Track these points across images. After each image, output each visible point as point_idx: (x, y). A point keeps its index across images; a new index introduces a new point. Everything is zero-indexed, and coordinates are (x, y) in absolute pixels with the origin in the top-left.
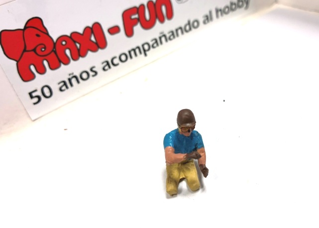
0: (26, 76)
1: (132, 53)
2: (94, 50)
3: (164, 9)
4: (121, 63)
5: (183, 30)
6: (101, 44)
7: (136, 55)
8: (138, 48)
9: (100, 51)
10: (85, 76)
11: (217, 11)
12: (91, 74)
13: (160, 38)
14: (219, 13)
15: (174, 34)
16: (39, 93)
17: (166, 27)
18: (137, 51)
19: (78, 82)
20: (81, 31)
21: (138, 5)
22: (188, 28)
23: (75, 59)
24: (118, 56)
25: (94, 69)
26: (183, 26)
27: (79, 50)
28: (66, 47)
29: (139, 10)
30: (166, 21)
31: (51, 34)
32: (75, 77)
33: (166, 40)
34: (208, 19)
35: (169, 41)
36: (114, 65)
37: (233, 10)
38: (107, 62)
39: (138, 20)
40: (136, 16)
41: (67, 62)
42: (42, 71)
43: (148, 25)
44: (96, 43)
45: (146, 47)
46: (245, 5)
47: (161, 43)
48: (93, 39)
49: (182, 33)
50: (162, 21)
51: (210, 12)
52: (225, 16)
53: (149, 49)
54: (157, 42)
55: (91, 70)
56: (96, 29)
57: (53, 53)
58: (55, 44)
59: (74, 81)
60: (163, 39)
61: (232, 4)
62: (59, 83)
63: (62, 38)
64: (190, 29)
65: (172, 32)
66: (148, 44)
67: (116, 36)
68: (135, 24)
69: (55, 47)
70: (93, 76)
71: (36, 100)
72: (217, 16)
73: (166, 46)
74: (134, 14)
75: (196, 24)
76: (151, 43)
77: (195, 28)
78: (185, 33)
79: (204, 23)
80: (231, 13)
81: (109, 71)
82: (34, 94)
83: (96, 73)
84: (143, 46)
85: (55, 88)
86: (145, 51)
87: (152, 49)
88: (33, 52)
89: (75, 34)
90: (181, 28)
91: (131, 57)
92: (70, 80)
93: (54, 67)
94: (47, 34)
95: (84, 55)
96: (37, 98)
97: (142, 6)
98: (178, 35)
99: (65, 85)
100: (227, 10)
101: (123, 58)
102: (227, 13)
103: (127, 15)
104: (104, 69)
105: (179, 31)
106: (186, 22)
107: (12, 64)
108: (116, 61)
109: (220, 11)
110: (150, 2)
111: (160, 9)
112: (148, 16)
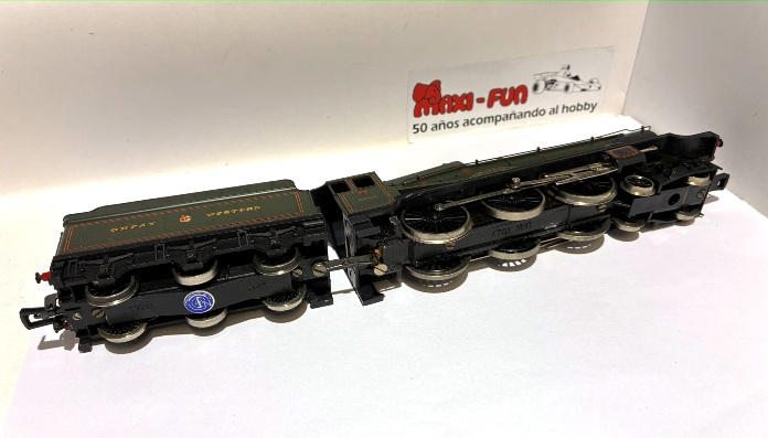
0: (417, 114)
1: (487, 120)
2: (463, 110)
3: (521, 95)
4: (476, 124)
5: (531, 114)
6: (469, 107)
7: (489, 121)
8: (493, 117)
9: (466, 112)
10: (450, 125)
11: (564, 107)
12: (455, 125)
13: (511, 115)
15: (522, 115)
16: (419, 127)
17: (519, 108)
18: (491, 119)
19: (445, 128)
21: (502, 87)
22: (535, 113)
23: (449, 112)
26: (531, 111)
27: (453, 107)
28: (446, 102)
29: (503, 91)
30: (520, 104)
32: (444, 124)
33: (515, 118)
34: (554, 111)
35: (517, 120)
36: (472, 124)
37: (578, 110)
39: (499, 98)
40: (499, 95)
41: (443, 113)
42: (427, 113)
43: (505, 103)
44: (466, 106)
45: (498, 118)
46: (591, 109)
47: (511, 118)
48: (465, 102)
49: (529, 116)
50: (516, 103)
51: (557, 107)
52: (570, 113)
53: (500, 120)
54: (508, 117)
55: (456, 123)
56: (469, 97)
57: (438, 104)
58: (441, 99)
59: (442, 126)
60: (513, 117)
61: (579, 105)
62: (433, 125)
63: (447, 96)
64: (537, 115)
65: (522, 113)
66: (500, 117)
67: (481, 105)
68: (497, 100)
70: (455, 127)
72: (563, 111)
73: (513, 122)
74: (498, 93)
75: (542, 112)
76: (503, 117)
77: (541, 115)
78: (531, 117)
79: (550, 113)
80: (575, 112)
81: (467, 127)
82: (416, 127)
83: (458, 126)
84: (496, 117)
85: (430, 127)
86: (496, 121)
87: (502, 121)
88: (427, 100)
89: (455, 96)
90: (529, 112)
91: (485, 122)
92: (440, 125)
93: (435, 113)
94: (440, 92)
95: (455, 111)
96: (417, 130)
97: (506, 89)
98: (525, 116)
99: (436, 127)
100: (573, 109)
101: (480, 121)
102: (572, 111)
103: (493, 92)
104: (464, 125)
105: (527, 114)
106: (535, 109)
107: (414, 103)
108: (474, 122)
109: (566, 109)
110: (512, 88)
111: (517, 94)
112: (507, 97)
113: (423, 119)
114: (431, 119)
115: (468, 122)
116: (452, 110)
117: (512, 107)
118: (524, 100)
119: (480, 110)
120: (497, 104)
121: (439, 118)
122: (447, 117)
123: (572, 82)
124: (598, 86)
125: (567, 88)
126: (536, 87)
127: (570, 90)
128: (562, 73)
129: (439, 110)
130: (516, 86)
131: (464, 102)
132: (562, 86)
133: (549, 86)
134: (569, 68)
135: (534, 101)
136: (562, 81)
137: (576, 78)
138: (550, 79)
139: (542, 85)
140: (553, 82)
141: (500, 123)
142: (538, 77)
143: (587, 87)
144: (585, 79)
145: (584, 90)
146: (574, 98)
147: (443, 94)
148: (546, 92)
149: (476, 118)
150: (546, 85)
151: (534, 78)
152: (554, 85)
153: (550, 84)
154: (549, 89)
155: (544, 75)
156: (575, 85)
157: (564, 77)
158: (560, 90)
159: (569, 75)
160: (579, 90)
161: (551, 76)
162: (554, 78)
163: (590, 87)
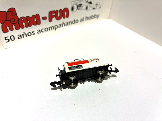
0: (5, 31)
1: (50, 28)
2: (35, 25)
3: (66, 13)
4: (45, 32)
5: (72, 23)
6: (38, 23)
7: (51, 29)
8: (53, 27)
9: (37, 25)
10: (29, 34)
11: (86, 18)
14: (87, 19)
15: (68, 24)
16: (9, 38)
17: (66, 20)
18: (52, 28)
19: (26, 36)
20: (31, 16)
21: (56, 10)
22: (74, 22)
23: (27, 27)
25: (34, 32)
26: (72, 21)
27: (29, 24)
28: (23, 21)
29: (56, 12)
30: (66, 18)
31: (18, 15)
34: (82, 20)
35: (66, 26)
36: (42, 32)
37: (92, 18)
38: (40, 30)
39: (55, 16)
40: (54, 14)
41: (23, 28)
42: (12, 29)
43: (58, 19)
44: (36, 22)
45: (56, 27)
46: (97, 17)
47: (62, 26)
48: (35, 20)
49: (71, 24)
50: (64, 18)
51: (83, 18)
52: (89, 20)
55: (33, 32)
57: (18, 23)
58: (19, 20)
59: (25, 35)
60: (63, 25)
61: (92, 16)
62: (18, 36)
63: (23, 18)
64: (75, 23)
65: (67, 23)
67: (45, 21)
68: (53, 17)
69: (19, 21)
70: (33, 35)
71: (7, 41)
72: (86, 20)
73: (64, 28)
74: (53, 13)
75: (77, 21)
76: (58, 26)
77: (77, 23)
78: (72, 24)
79: (80, 21)
81: (40, 34)
83: (34, 34)
85: (16, 37)
86: (55, 28)
87: (58, 28)
88: (9, 21)
90: (71, 22)
91: (49, 30)
92: (23, 35)
93: (17, 29)
94: (16, 15)
95: (30, 26)
97: (57, 11)
100: (90, 18)
101: (46, 30)
102: (90, 19)
103: (50, 13)
104: (38, 33)
105: (70, 23)
106: (73, 20)
108: (43, 30)
109: (88, 18)
110: (61, 10)
111: (64, 13)
112: (59, 15)
113: (10, 33)
114: (16, 33)
116: (28, 25)
117: (62, 20)
118: (68, 16)
119: (45, 24)
120: (54, 19)
121: (21, 31)
124: (99, 6)
125: (87, 8)
126: (73, 9)
129: (19, 26)
130: (62, 9)
132: (84, 7)
133: (79, 7)
135: (73, 16)
136: (85, 4)
137: (91, 3)
138: (79, 4)
139: (75, 7)
140: (80, 5)
141: (58, 30)
142: (73, 3)
143: (95, 7)
144: (94, 3)
145: (94, 9)
146: (90, 13)
148: (78, 11)
149: (44, 28)
150: (77, 7)
151: (71, 4)
152: (81, 7)
153: (79, 6)
154: (79, 9)
155: (76, 2)
156: (90, 6)
157: (85, 2)
158: (84, 10)
159: (87, 2)
160: (92, 9)
161: (79, 2)
162: (81, 3)
163: (96, 7)
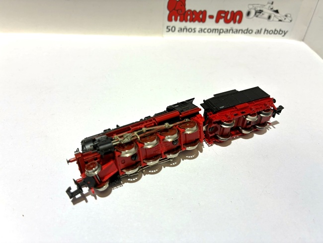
0: (170, 19)
1: (214, 31)
2: (199, 22)
3: (238, 17)
4: (207, 33)
5: (243, 32)
6: (203, 20)
7: (215, 32)
8: (218, 29)
9: (201, 23)
10: (190, 30)
11: (265, 30)
12: (193, 31)
13: (230, 30)
14: (266, 32)
15: (237, 31)
17: (236, 26)
18: (217, 31)
21: (226, 10)
22: (246, 31)
23: (190, 21)
24: (207, 28)
26: (244, 30)
27: (193, 18)
28: (189, 15)
29: (226, 13)
30: (237, 24)
31: (186, 7)
32: (186, 29)
33: (232, 32)
34: (259, 32)
35: (233, 34)
36: (204, 32)
37: (274, 33)
38: (202, 29)
39: (224, 17)
40: (223, 15)
41: (186, 21)
42: (176, 20)
43: (227, 22)
44: (201, 19)
45: (222, 31)
46: (283, 34)
47: (229, 32)
48: (201, 16)
49: (242, 33)
50: (235, 22)
51: (261, 29)
52: (269, 35)
53: (222, 32)
54: (227, 31)
55: (194, 29)
56: (204, 13)
57: (183, 15)
58: (185, 12)
59: (185, 30)
60: (231, 31)
61: (275, 30)
62: (179, 28)
63: (189, 11)
64: (247, 33)
66: (223, 30)
67: (211, 20)
68: (222, 18)
71: (168, 30)
72: (264, 33)
73: (231, 35)
75: (251, 32)
76: (224, 30)
77: (249, 33)
78: (243, 33)
79: (256, 33)
80: (273, 35)
81: (201, 33)
82: (169, 28)
83: (195, 31)
84: (220, 30)
85: (177, 29)
86: (220, 32)
87: (223, 33)
89: (195, 11)
90: (242, 30)
92: (184, 29)
93: (181, 20)
95: (194, 22)
96: (170, 30)
97: (228, 12)
98: (239, 32)
99: (181, 30)
100: (271, 32)
101: (209, 31)
103: (220, 12)
104: (199, 32)
105: (241, 31)
106: (246, 28)
107: (168, 12)
108: (206, 31)
110: (232, 12)
111: (235, 17)
112: (229, 17)
113: (173, 23)
114: (178, 24)
115: (202, 31)
116: (192, 20)
117: (231, 25)
118: (240, 21)
119: (210, 24)
120: (222, 21)
121: (184, 24)
122: (189, 25)
123: (273, 14)
124: (290, 19)
125: (269, 17)
126: (249, 14)
127: (272, 19)
128: (267, 7)
129: (184, 19)
130: (235, 11)
131: (199, 16)
132: (266, 16)
133: (257, 14)
134: (272, 3)
135: (246, 23)
136: (267, 12)
137: (277, 11)
138: (258, 9)
139: (253, 13)
140: (260, 11)
141: (223, 35)
142: (251, 7)
143: (283, 19)
144: (282, 13)
145: (280, 21)
146: (273, 25)
147: (187, 8)
148: (255, 18)
149: (208, 28)
150: (256, 13)
151: (248, 7)
152: (261, 14)
153: (259, 13)
154: (257, 16)
155: (255, 6)
156: (275, 16)
157: (269, 9)
158: (265, 18)
159: (272, 9)
160: (278, 20)
161: (260, 7)
162: (261, 9)
163: (285, 19)
